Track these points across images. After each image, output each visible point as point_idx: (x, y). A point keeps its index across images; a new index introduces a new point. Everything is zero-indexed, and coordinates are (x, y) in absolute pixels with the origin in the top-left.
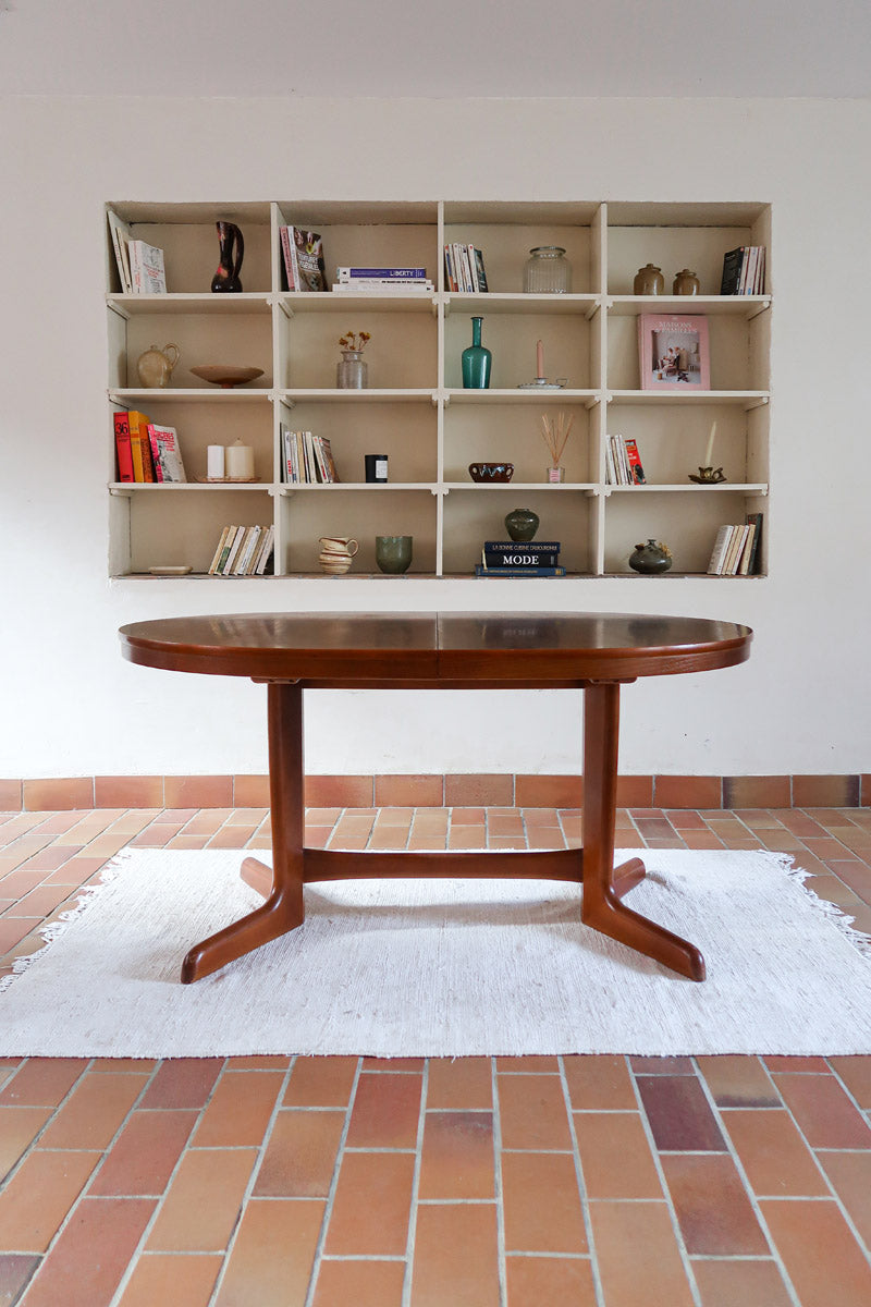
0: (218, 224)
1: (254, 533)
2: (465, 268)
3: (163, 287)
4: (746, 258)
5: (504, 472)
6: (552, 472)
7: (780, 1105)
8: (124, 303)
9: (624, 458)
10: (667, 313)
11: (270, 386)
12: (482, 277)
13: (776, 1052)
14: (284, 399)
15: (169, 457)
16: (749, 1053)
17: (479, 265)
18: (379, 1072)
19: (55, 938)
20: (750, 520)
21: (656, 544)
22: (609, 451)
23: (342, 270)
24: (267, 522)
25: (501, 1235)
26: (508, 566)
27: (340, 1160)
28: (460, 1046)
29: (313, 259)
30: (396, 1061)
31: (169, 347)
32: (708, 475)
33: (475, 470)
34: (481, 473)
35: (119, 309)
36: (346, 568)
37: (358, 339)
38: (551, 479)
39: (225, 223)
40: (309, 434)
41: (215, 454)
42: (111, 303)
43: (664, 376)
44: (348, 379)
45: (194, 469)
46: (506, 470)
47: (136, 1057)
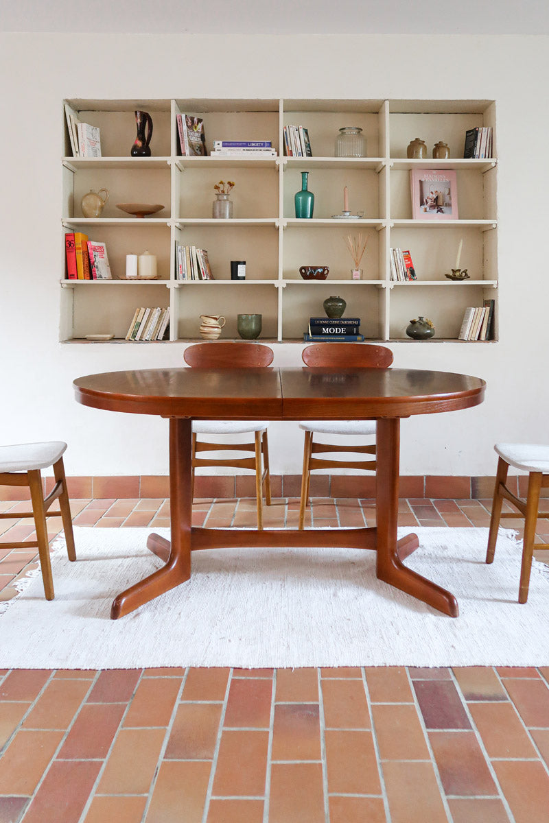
0: (136, 112)
1: (156, 313)
2: (297, 141)
3: (99, 153)
4: (479, 135)
5: (323, 273)
6: (354, 272)
7: (506, 699)
8: (74, 163)
9: (402, 263)
10: (430, 169)
11: (168, 215)
12: (308, 146)
13: (505, 664)
14: (178, 225)
15: (101, 263)
16: (487, 665)
17: (306, 139)
18: (243, 678)
19: (24, 589)
20: (486, 304)
21: (424, 319)
22: (392, 258)
23: (217, 142)
24: (165, 305)
25: (325, 783)
26: (326, 334)
27: (219, 735)
28: (297, 661)
29: (197, 135)
30: (255, 671)
31: (103, 190)
32: (458, 274)
33: (303, 271)
34: (308, 273)
35: (70, 166)
36: (218, 335)
37: (227, 186)
38: (354, 277)
39: (141, 112)
40: (194, 248)
41: (131, 261)
42: (65, 163)
43: (428, 209)
44: (220, 212)
45: (117, 270)
46: (324, 270)
47: (84, 668)
